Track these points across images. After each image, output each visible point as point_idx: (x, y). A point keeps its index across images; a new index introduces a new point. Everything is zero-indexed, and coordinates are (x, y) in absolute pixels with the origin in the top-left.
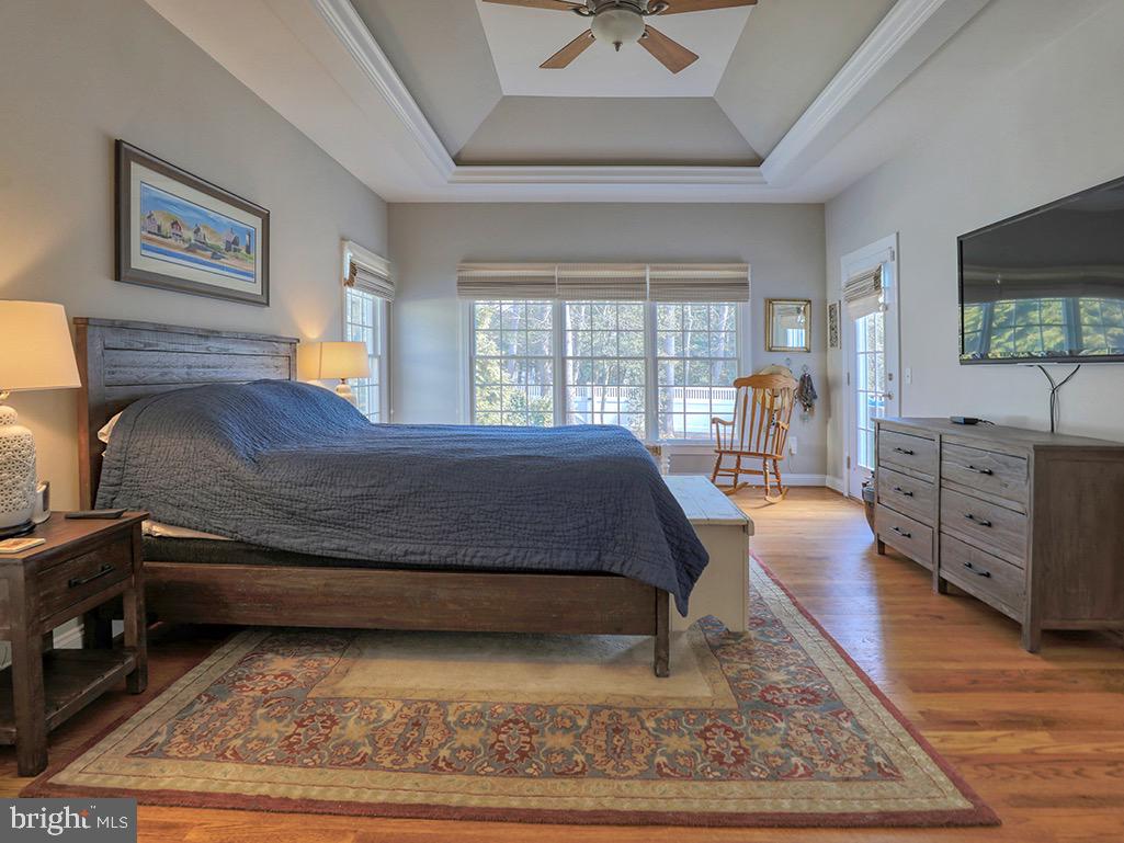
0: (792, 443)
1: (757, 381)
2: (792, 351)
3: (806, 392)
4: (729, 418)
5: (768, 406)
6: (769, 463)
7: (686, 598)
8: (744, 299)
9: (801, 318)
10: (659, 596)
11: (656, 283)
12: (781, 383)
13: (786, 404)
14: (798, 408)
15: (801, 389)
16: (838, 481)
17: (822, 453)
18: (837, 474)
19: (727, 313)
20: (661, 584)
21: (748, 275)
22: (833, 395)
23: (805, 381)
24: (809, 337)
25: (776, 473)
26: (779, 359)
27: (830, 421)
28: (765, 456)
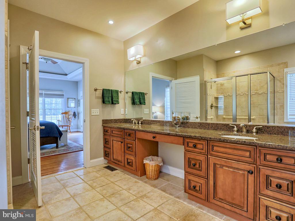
0: (72, 124)
1: (66, 113)
2: (72, 107)
3: (75, 115)
4: (61, 120)
5: (68, 117)
6: (68, 127)
7: (60, 138)
8: (63, 98)
9: (74, 101)
10: (57, 138)
11: (45, 94)
12: (70, 113)
13: (71, 117)
14: (73, 118)
15: (74, 114)
16: (80, 130)
17: (78, 126)
18: (80, 129)
19: (60, 100)
20: (56, 136)
21: (64, 93)
22: (79, 115)
23: (74, 113)
24: (75, 105)
25: (69, 129)
26: (69, 109)
27: (79, 120)
28: (68, 126)
